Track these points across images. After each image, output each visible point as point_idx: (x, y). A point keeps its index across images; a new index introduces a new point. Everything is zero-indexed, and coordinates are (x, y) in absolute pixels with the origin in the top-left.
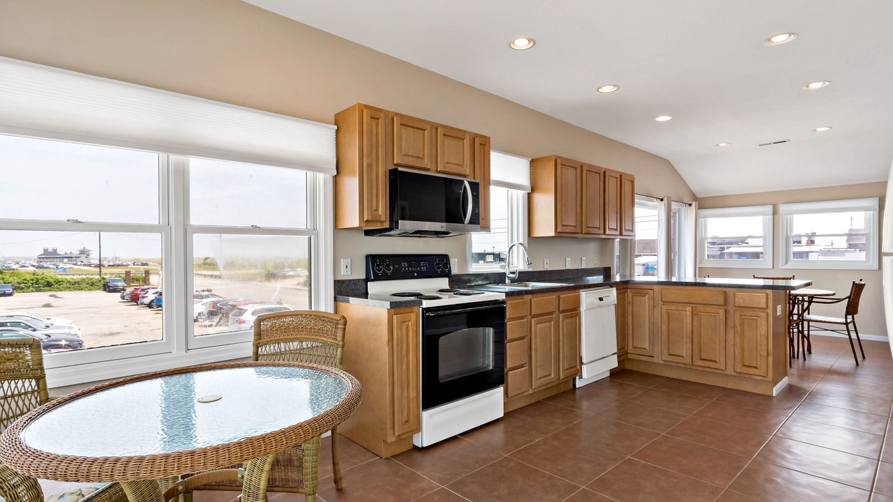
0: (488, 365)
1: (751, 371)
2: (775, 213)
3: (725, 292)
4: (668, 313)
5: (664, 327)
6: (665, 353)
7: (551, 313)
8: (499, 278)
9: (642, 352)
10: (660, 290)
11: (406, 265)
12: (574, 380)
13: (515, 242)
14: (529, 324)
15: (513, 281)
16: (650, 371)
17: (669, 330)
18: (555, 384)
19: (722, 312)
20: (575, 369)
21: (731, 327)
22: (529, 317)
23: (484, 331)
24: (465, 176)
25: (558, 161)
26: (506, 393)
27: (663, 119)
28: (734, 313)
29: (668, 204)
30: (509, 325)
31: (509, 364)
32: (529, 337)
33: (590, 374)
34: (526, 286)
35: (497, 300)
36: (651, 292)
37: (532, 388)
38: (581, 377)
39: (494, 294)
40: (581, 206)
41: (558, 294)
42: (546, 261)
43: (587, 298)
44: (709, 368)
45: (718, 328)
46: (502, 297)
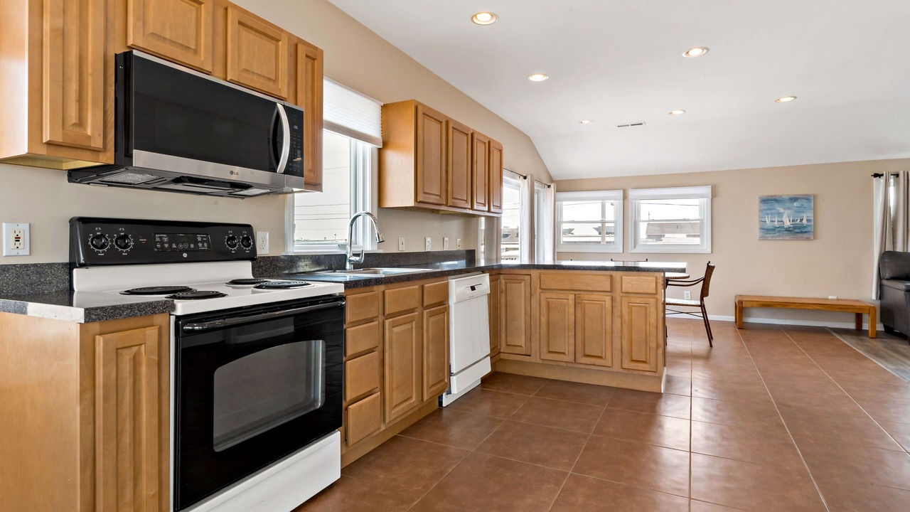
0: (315, 400)
1: (641, 366)
2: (625, 198)
3: (611, 276)
4: (548, 303)
5: (544, 319)
6: (544, 350)
7: (412, 311)
8: (335, 262)
9: (517, 350)
10: (538, 275)
11: (166, 239)
12: (441, 397)
13: (360, 211)
14: (381, 328)
15: (357, 266)
16: (528, 372)
17: (548, 322)
18: (416, 409)
19: (608, 299)
20: (442, 384)
21: (618, 316)
22: (381, 318)
23: (309, 347)
24: (280, 99)
25: (420, 108)
26: (345, 440)
27: (537, 78)
28: (621, 300)
29: (531, 182)
30: (351, 332)
31: (350, 394)
32: (380, 348)
33: (459, 386)
34: (375, 273)
35: (330, 295)
36: (527, 278)
37: (384, 421)
38: (449, 393)
39: (327, 285)
40: (447, 171)
41: (421, 282)
42: (402, 240)
43: (457, 288)
44: (594, 365)
45: (604, 318)
46: (339, 289)
